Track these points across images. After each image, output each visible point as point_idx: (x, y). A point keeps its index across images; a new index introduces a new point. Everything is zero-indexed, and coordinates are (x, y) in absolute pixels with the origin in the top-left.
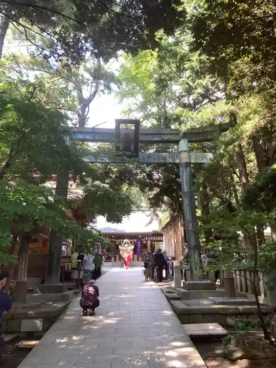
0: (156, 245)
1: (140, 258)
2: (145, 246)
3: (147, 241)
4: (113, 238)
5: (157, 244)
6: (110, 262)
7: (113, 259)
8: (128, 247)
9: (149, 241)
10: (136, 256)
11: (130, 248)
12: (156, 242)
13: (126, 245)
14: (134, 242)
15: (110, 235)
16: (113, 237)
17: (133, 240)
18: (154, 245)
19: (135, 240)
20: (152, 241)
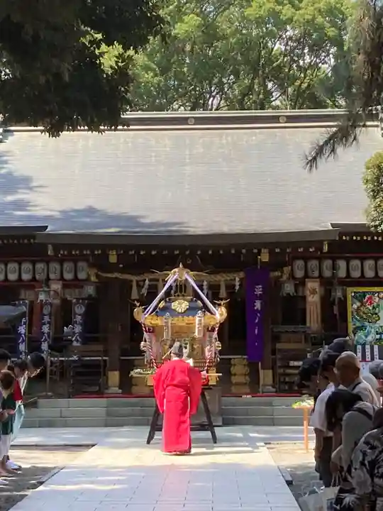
0: (353, 306)
1: (266, 376)
2: (293, 310)
3: (301, 283)
4: (113, 267)
5: (360, 297)
6: (100, 394)
7: (114, 377)
8: (191, 310)
9: (312, 285)
10: (239, 365)
11: (198, 320)
12: (351, 291)
13: (180, 305)
14: (230, 287)
15: (92, 247)
16: (113, 258)
17: (222, 279)
18: (343, 303)
19: (237, 279)
20: (327, 284)
